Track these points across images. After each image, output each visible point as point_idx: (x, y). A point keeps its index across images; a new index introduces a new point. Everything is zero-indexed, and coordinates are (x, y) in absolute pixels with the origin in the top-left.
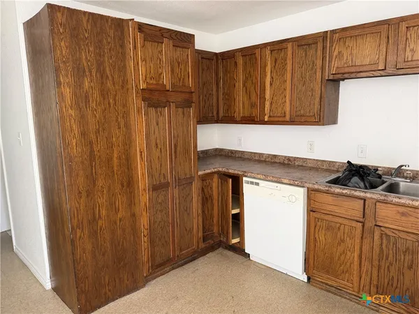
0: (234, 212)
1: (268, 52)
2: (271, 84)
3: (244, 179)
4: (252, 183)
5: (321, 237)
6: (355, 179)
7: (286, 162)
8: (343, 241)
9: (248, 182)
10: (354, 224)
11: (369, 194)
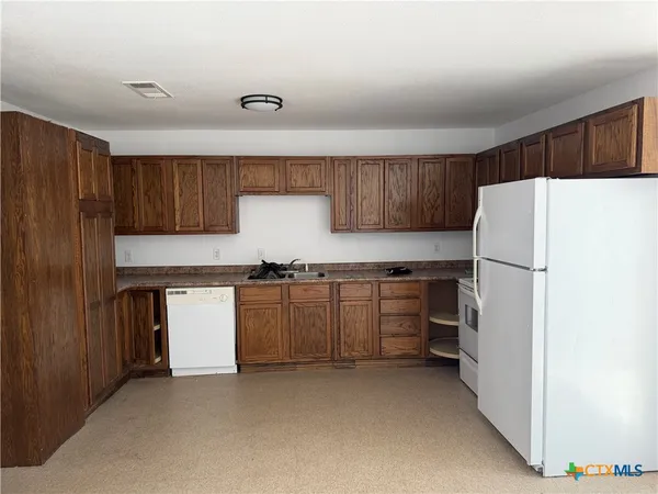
0: (156, 328)
1: (175, 165)
2: (180, 196)
3: (167, 290)
4: (177, 293)
5: (251, 324)
6: (271, 273)
7: (193, 272)
8: (268, 322)
9: (172, 293)
10: (275, 306)
11: (284, 281)
